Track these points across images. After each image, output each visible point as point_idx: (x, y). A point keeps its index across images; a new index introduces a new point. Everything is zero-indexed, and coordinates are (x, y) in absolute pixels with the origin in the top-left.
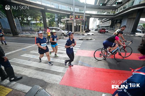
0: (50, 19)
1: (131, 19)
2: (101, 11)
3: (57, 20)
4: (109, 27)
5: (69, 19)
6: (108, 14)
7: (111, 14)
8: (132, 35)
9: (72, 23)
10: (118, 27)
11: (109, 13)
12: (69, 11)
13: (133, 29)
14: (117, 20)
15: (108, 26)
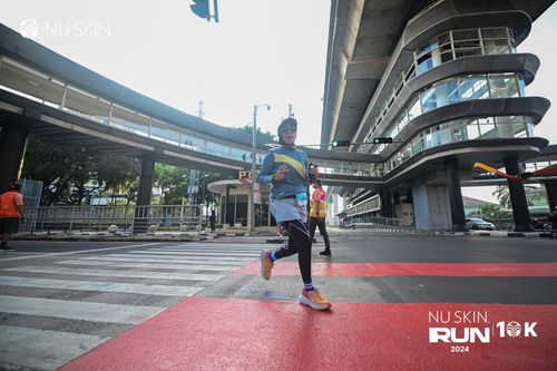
0: (171, 189)
1: (435, 186)
2: (342, 166)
3: (197, 190)
4: (378, 216)
5: (237, 182)
6: (365, 175)
7: (373, 175)
8: (458, 234)
9: (247, 196)
10: (406, 214)
11: (368, 173)
12: (239, 162)
13: (452, 213)
14: (397, 195)
15: (374, 213)
